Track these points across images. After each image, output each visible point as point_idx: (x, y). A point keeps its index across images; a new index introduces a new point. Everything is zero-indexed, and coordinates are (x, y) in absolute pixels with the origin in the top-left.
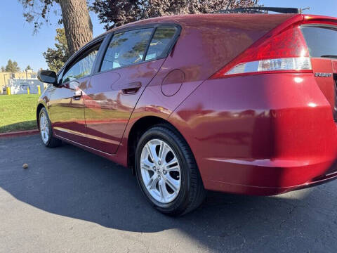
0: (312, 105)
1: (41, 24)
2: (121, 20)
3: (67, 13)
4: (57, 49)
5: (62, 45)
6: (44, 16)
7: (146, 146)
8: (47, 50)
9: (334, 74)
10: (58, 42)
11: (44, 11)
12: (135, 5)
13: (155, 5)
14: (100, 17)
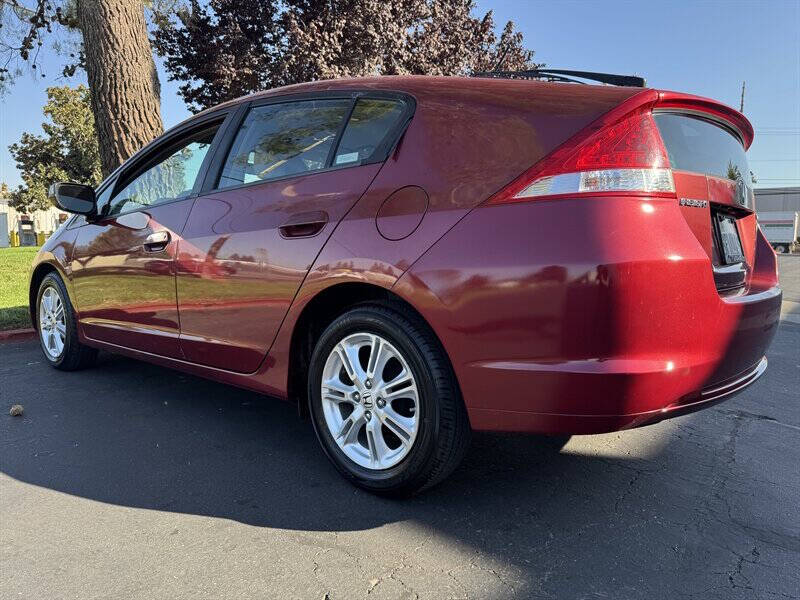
0: (675, 258)
1: (19, 72)
2: (223, 76)
3: (99, 51)
4: (47, 137)
5: (61, 127)
6: (25, 56)
7: (337, 349)
8: (21, 137)
9: (711, 203)
10: (49, 121)
11: (27, 43)
12: (257, 43)
13: (307, 48)
14: (170, 66)
